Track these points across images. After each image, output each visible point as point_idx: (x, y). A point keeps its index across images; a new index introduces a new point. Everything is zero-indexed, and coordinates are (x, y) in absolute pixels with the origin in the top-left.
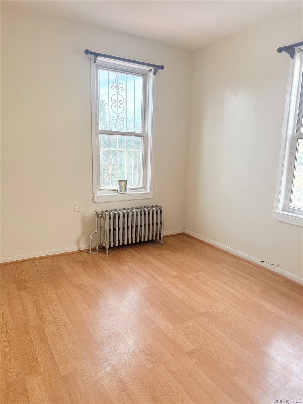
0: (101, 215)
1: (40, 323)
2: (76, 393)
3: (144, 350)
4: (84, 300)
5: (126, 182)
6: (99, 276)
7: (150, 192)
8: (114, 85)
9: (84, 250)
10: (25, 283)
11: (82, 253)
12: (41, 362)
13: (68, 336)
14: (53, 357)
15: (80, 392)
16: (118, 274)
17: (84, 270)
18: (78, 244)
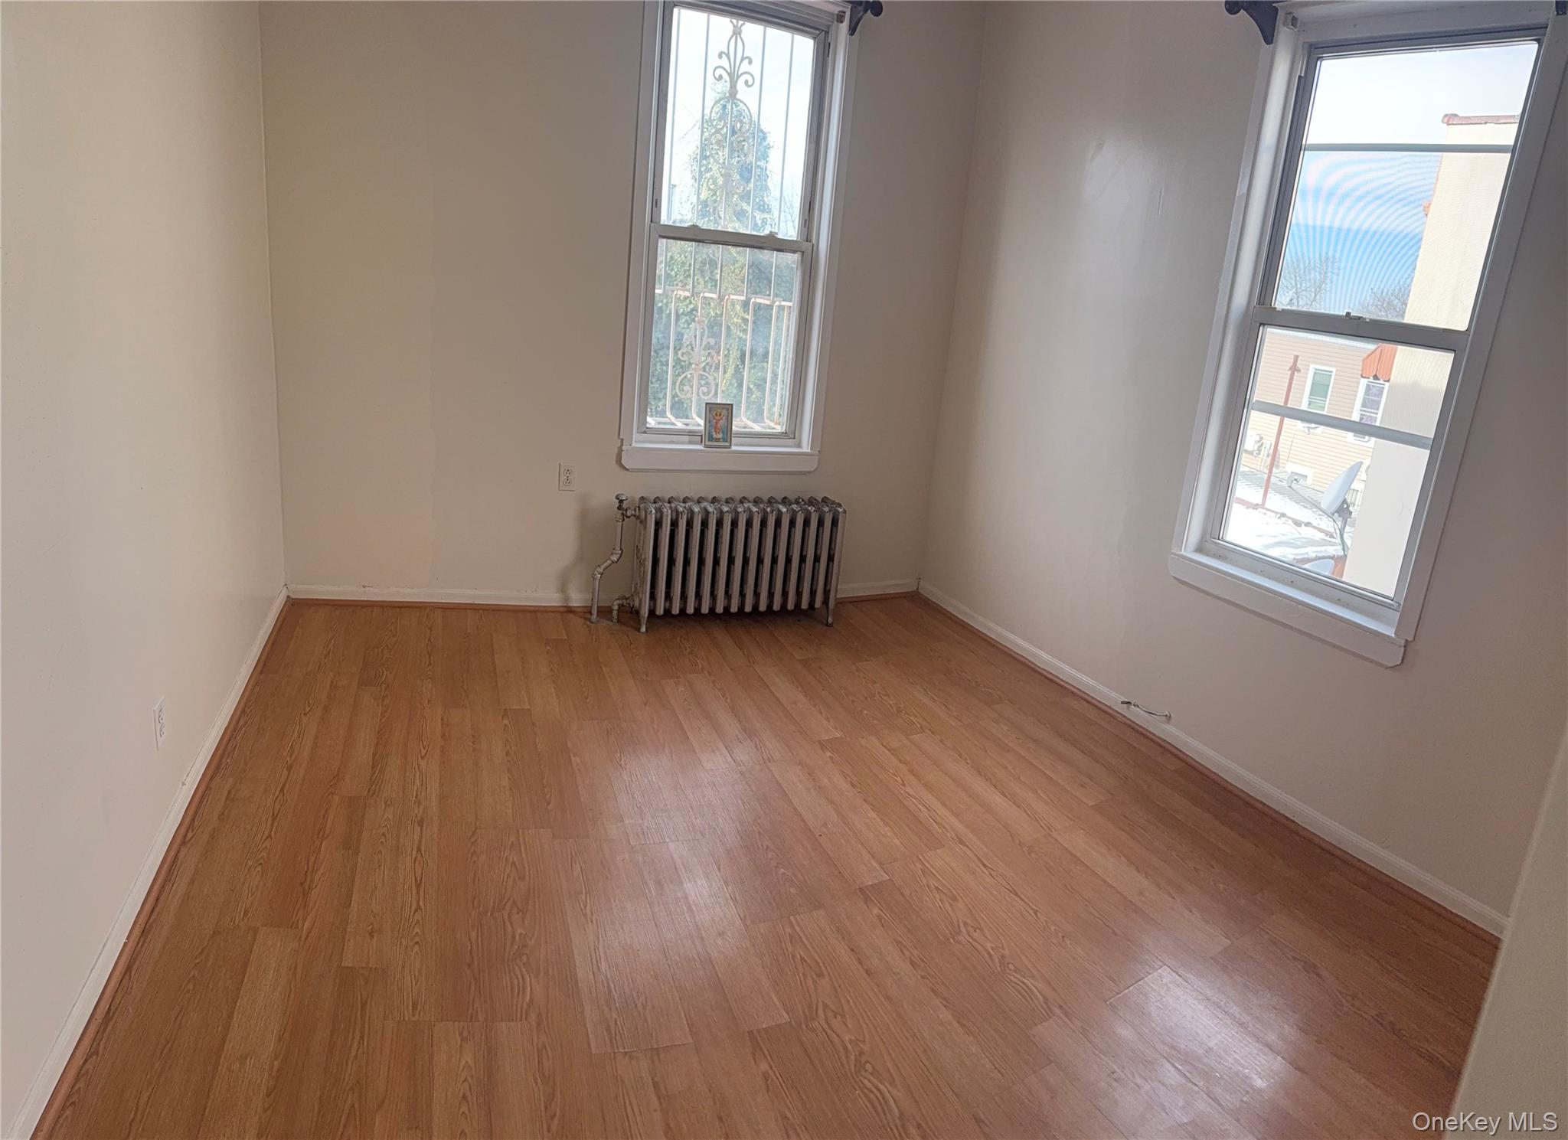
0: (635, 510)
1: (366, 793)
2: (351, 1035)
3: (609, 986)
4: (508, 761)
5: (730, 410)
6: (587, 698)
7: (809, 451)
8: (724, 62)
9: (579, 610)
10: (384, 669)
11: (571, 616)
12: (315, 903)
13: (414, 856)
14: (348, 904)
15: (362, 1038)
16: (646, 704)
17: (552, 670)
18: (563, 589)
